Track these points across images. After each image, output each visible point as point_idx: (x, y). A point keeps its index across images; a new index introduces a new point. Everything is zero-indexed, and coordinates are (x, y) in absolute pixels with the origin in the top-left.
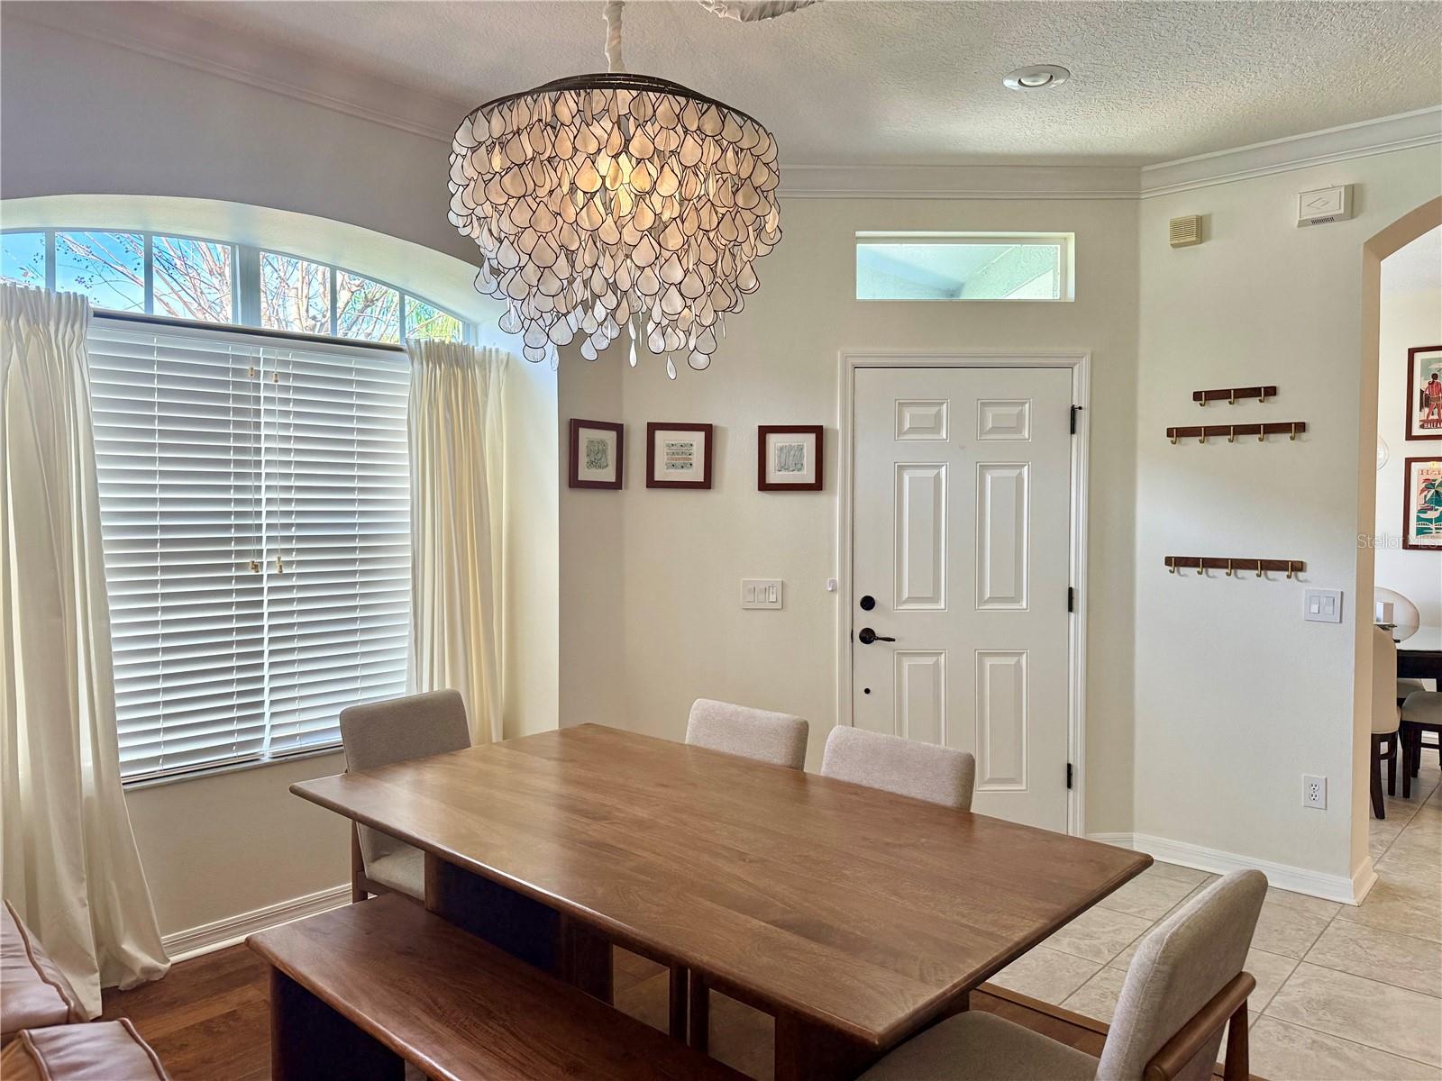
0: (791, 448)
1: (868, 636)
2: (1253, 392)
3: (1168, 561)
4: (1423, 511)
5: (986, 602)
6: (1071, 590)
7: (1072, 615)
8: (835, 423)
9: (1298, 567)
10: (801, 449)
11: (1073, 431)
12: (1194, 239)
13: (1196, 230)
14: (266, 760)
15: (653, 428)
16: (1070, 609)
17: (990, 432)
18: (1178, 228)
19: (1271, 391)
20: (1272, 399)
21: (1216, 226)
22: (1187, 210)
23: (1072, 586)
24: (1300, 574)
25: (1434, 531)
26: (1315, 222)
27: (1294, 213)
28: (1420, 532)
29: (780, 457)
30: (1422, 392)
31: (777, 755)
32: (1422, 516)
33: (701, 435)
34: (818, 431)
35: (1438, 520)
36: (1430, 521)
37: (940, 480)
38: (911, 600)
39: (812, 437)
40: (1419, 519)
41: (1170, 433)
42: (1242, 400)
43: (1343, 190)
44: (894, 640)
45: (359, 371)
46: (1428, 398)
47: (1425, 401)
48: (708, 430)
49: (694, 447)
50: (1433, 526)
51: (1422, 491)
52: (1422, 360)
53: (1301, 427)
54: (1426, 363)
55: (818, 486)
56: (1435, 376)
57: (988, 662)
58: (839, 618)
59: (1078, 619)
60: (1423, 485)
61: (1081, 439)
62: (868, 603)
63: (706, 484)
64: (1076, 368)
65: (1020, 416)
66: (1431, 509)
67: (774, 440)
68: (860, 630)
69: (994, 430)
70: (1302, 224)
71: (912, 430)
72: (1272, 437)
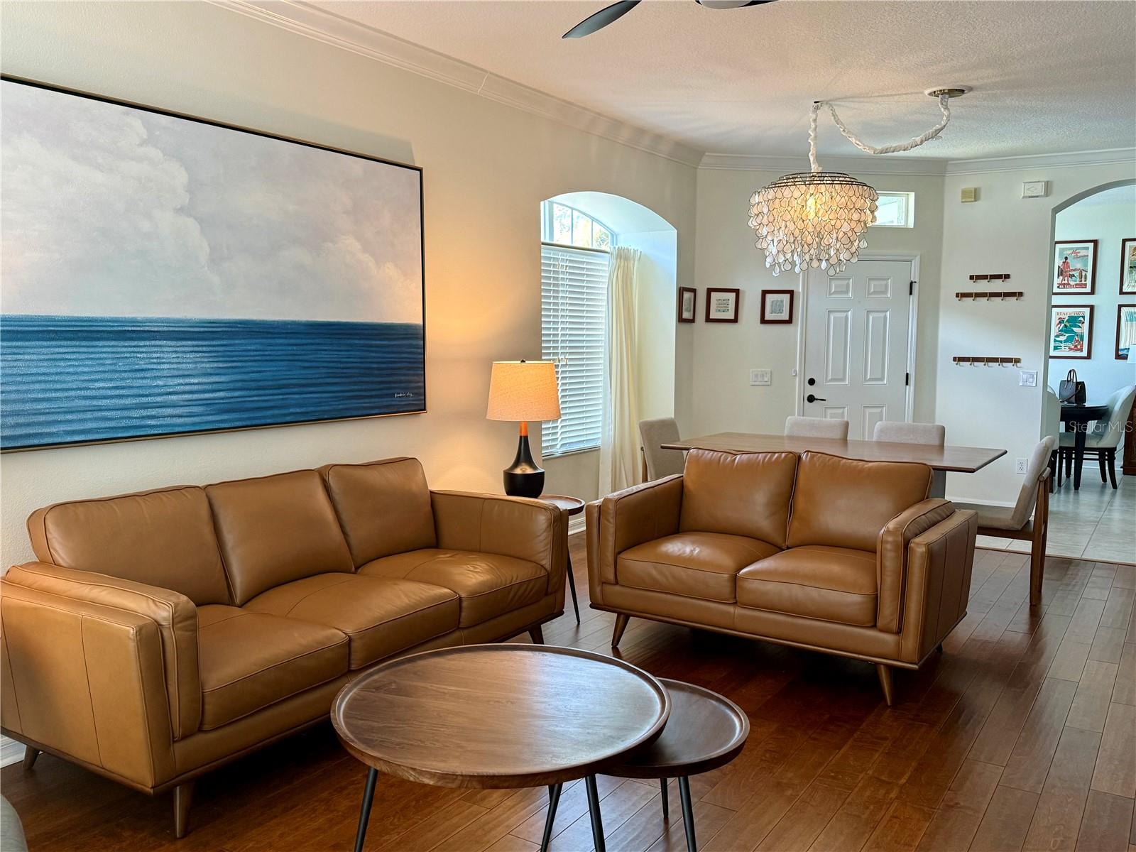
0: (778, 301)
1: (811, 399)
2: (999, 277)
3: (955, 359)
4: (1057, 336)
5: (867, 381)
6: (907, 374)
7: (908, 387)
8: (799, 289)
9: (1017, 361)
10: (782, 301)
11: (911, 294)
12: (973, 200)
13: (975, 195)
14: (558, 455)
15: (710, 291)
16: (907, 384)
17: (872, 293)
18: (965, 194)
19: (1007, 277)
20: (1007, 280)
21: (983, 195)
22: (970, 185)
23: (908, 372)
24: (1018, 364)
25: (1063, 348)
26: (1030, 197)
27: (1021, 191)
28: (1056, 348)
29: (772, 306)
30: (1059, 267)
31: (838, 434)
32: (1057, 339)
33: (734, 294)
34: (791, 293)
35: (1065, 341)
36: (1061, 342)
37: (848, 319)
38: (832, 380)
39: (788, 296)
40: (1055, 341)
41: (957, 295)
42: (993, 280)
43: (1043, 183)
44: (825, 400)
45: (588, 263)
46: (1062, 271)
47: (1061, 273)
48: (737, 292)
49: (730, 301)
50: (1062, 345)
51: (1058, 324)
52: (1060, 249)
53: (1021, 294)
54: (1062, 250)
55: (790, 321)
56: (1066, 258)
57: (868, 411)
58: (799, 390)
59: (910, 389)
60: (1058, 322)
61: (914, 299)
62: (812, 382)
63: (735, 320)
64: (913, 262)
65: (886, 286)
66: (1062, 335)
67: (769, 297)
68: (808, 395)
69: (875, 292)
70: (1023, 197)
71: (835, 292)
72: (1007, 298)
